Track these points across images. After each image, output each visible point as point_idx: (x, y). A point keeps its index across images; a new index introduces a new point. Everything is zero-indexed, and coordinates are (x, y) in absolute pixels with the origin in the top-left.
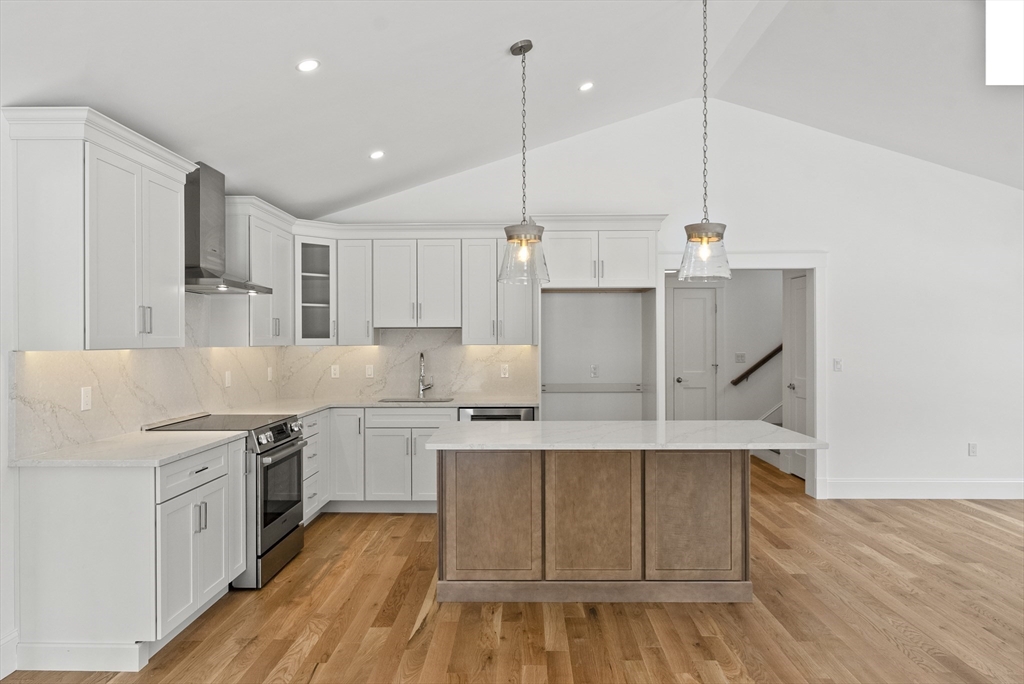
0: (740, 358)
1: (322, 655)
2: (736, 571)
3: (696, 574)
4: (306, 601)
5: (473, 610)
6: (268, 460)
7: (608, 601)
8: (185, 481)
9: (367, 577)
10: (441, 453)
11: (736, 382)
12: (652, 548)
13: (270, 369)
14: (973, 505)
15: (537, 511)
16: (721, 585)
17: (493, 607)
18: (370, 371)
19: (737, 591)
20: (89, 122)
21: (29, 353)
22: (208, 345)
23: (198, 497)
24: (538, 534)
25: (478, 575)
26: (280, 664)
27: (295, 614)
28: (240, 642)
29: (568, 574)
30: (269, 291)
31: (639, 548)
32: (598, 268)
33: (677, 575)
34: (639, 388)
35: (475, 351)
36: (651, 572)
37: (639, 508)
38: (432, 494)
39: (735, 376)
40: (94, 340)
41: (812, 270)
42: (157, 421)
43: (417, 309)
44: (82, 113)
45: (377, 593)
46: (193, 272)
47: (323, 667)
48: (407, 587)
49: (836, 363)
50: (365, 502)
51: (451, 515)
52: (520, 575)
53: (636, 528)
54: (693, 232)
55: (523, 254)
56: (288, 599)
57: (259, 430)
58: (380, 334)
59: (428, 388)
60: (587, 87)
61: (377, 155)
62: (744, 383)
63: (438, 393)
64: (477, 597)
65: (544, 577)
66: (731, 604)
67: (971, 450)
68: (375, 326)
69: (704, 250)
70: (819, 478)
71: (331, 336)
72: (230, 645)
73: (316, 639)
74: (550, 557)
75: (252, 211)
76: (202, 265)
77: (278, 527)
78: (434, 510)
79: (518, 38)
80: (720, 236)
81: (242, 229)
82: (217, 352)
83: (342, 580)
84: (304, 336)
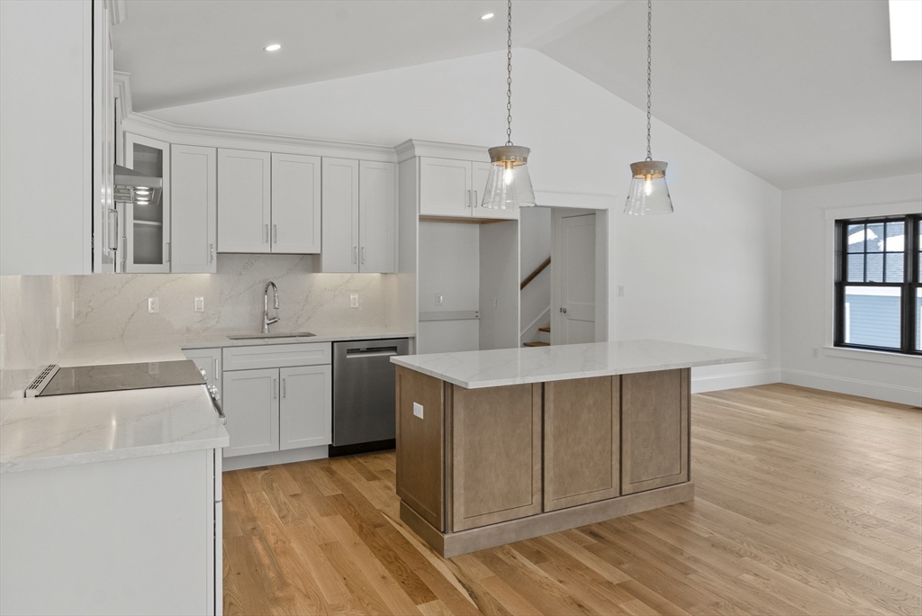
3: (657, 482)
7: (594, 522)
12: (627, 465)
15: (537, 443)
16: (674, 489)
17: (502, 552)
18: (200, 304)
19: (685, 491)
24: (538, 467)
25: (484, 520)
29: (563, 502)
31: (618, 466)
33: (645, 486)
34: (477, 314)
36: (627, 487)
37: (619, 429)
41: (604, 211)
43: (271, 233)
48: (389, 549)
49: (621, 289)
52: (522, 512)
53: (616, 448)
54: (639, 169)
58: (225, 260)
59: (274, 321)
60: (488, 17)
61: (273, 48)
63: (285, 327)
64: (482, 544)
65: (543, 510)
66: (682, 503)
68: (219, 251)
71: (164, 261)
74: (548, 488)
83: (303, 557)
84: (136, 262)
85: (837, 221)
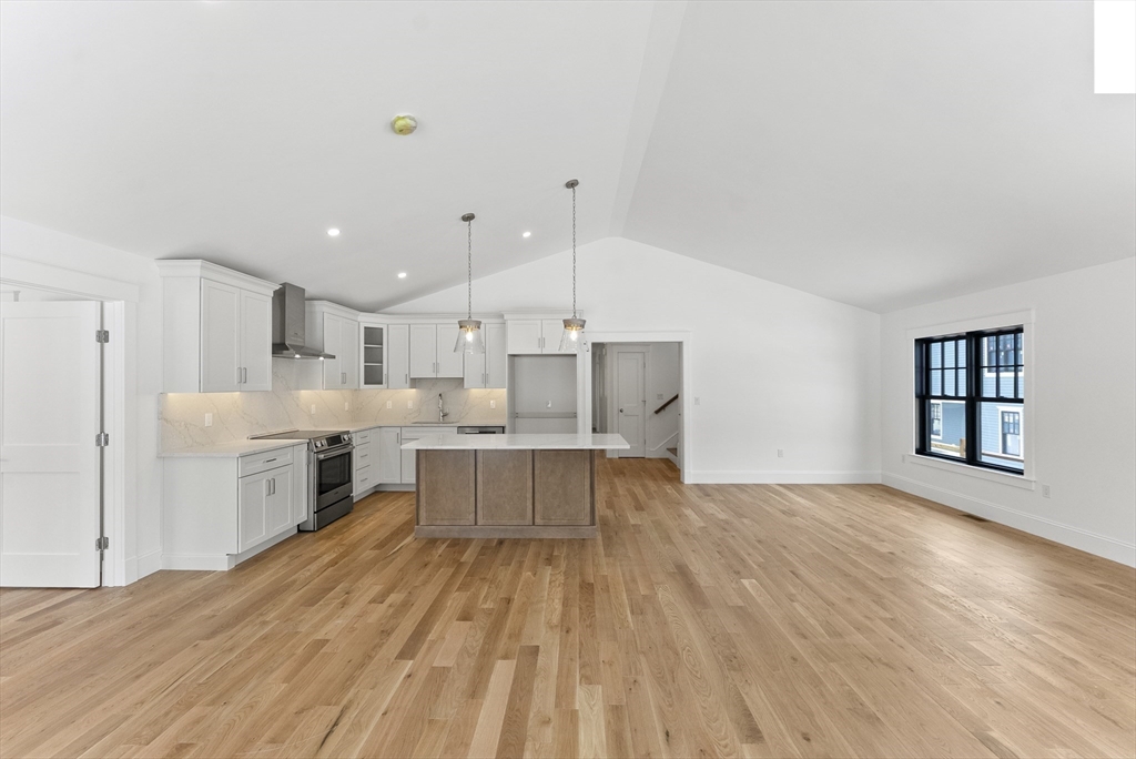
0: (660, 396)
1: (334, 563)
2: (587, 521)
3: (564, 522)
4: (340, 537)
5: (432, 542)
6: (322, 456)
8: (259, 465)
9: (382, 525)
10: (418, 451)
11: (657, 412)
12: (538, 506)
13: (346, 404)
14: (778, 488)
15: (472, 485)
16: (578, 528)
17: (444, 541)
18: (410, 405)
19: (587, 532)
20: (202, 267)
21: (170, 394)
22: (298, 389)
23: (270, 475)
24: (473, 499)
25: (438, 522)
26: (308, 568)
27: (330, 543)
28: (290, 557)
29: (490, 522)
30: (334, 357)
31: (531, 507)
32: (542, 342)
33: (553, 523)
35: (475, 392)
36: (538, 521)
37: (531, 484)
38: (413, 480)
39: (656, 409)
40: (207, 385)
42: (258, 434)
43: (436, 366)
44: (199, 262)
45: (383, 533)
46: (279, 348)
47: (331, 569)
48: (402, 530)
49: (697, 400)
50: (401, 484)
51: (422, 488)
52: (462, 522)
53: (529, 495)
54: (567, 324)
55: (470, 336)
56: (329, 537)
57: (316, 439)
58: (415, 382)
59: (446, 415)
60: (527, 235)
61: (402, 275)
62: (662, 412)
63: (452, 418)
64: (437, 535)
65: (476, 524)
66: (580, 539)
67: (780, 454)
68: (411, 377)
69: (574, 334)
70: (686, 471)
71: (383, 383)
72: (285, 559)
73: (335, 555)
74: (480, 513)
75: (325, 309)
76: (287, 343)
77: (331, 496)
78: (414, 489)
79: (467, 212)
80: (583, 326)
81: (319, 320)
82: (304, 394)
83: (366, 527)
84: (366, 383)
85: (916, 340)
